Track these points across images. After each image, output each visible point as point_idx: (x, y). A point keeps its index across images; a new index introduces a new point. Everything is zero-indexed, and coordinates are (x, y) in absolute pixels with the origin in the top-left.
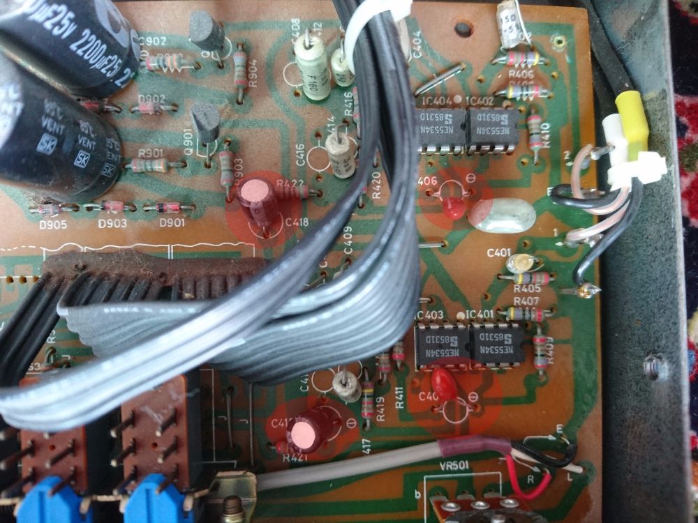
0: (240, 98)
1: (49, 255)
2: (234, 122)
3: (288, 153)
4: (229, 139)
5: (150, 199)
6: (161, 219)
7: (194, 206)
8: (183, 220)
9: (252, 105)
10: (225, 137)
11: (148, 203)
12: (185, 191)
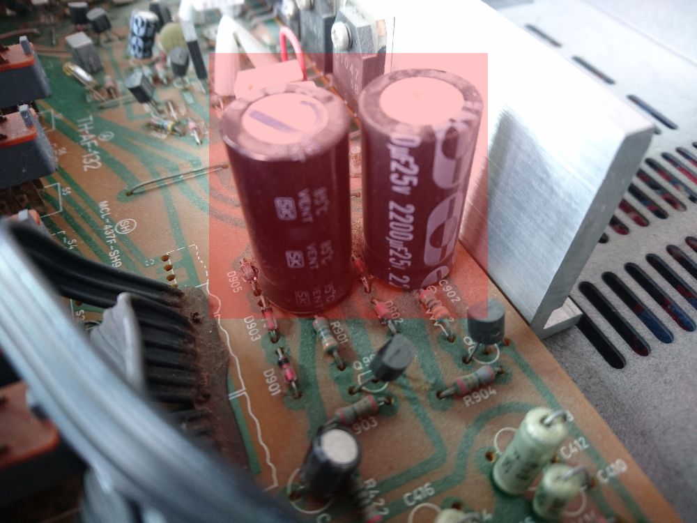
0: (444, 393)
1: (203, 289)
2: (415, 399)
3: (412, 478)
4: (393, 401)
5: (292, 350)
6: (272, 370)
7: (300, 396)
8: (279, 391)
9: (444, 410)
10: (393, 396)
11: (286, 351)
12: (313, 380)
